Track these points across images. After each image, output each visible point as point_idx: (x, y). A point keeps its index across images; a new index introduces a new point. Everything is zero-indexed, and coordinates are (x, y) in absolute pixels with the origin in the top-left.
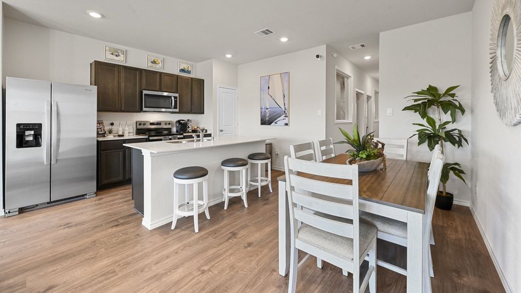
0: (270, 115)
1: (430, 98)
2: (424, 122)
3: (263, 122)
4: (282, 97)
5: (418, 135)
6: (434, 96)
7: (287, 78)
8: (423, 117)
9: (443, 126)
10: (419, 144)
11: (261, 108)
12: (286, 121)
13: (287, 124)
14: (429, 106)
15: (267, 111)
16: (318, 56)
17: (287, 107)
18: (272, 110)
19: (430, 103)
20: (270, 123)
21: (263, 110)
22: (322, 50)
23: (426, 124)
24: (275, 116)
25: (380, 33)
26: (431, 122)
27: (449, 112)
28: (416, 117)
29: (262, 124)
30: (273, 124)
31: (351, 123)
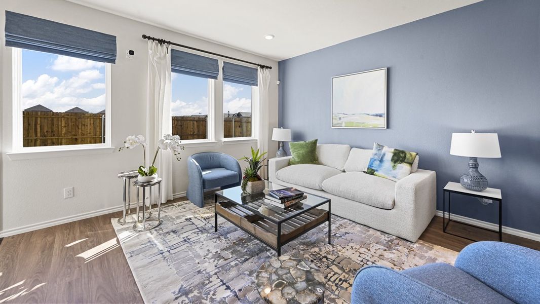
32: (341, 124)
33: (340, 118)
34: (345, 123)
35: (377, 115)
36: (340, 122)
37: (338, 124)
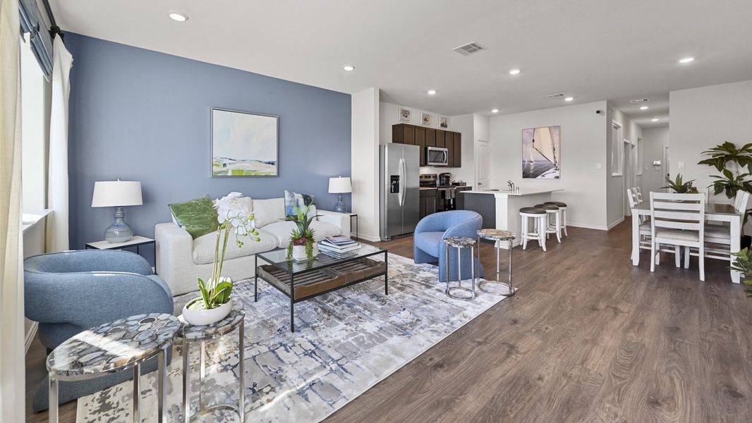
0: (535, 168)
1: (726, 153)
2: (721, 174)
3: (526, 175)
4: (552, 151)
5: (713, 187)
6: (731, 151)
7: (557, 132)
8: (720, 170)
9: (740, 178)
10: (716, 194)
11: (523, 161)
12: (557, 174)
13: (557, 177)
14: (727, 161)
15: (531, 164)
16: (598, 112)
17: (557, 160)
18: (537, 163)
19: (728, 158)
20: (535, 176)
21: (526, 163)
22: (603, 106)
23: (723, 176)
24: (542, 169)
25: (671, 93)
26: (729, 174)
27: (747, 165)
28: (713, 170)
29: (523, 177)
30: (539, 177)
31: (621, 176)
32: (227, 172)
33: (225, 165)
34: (232, 171)
35: (269, 163)
36: (225, 169)
37: (221, 172)
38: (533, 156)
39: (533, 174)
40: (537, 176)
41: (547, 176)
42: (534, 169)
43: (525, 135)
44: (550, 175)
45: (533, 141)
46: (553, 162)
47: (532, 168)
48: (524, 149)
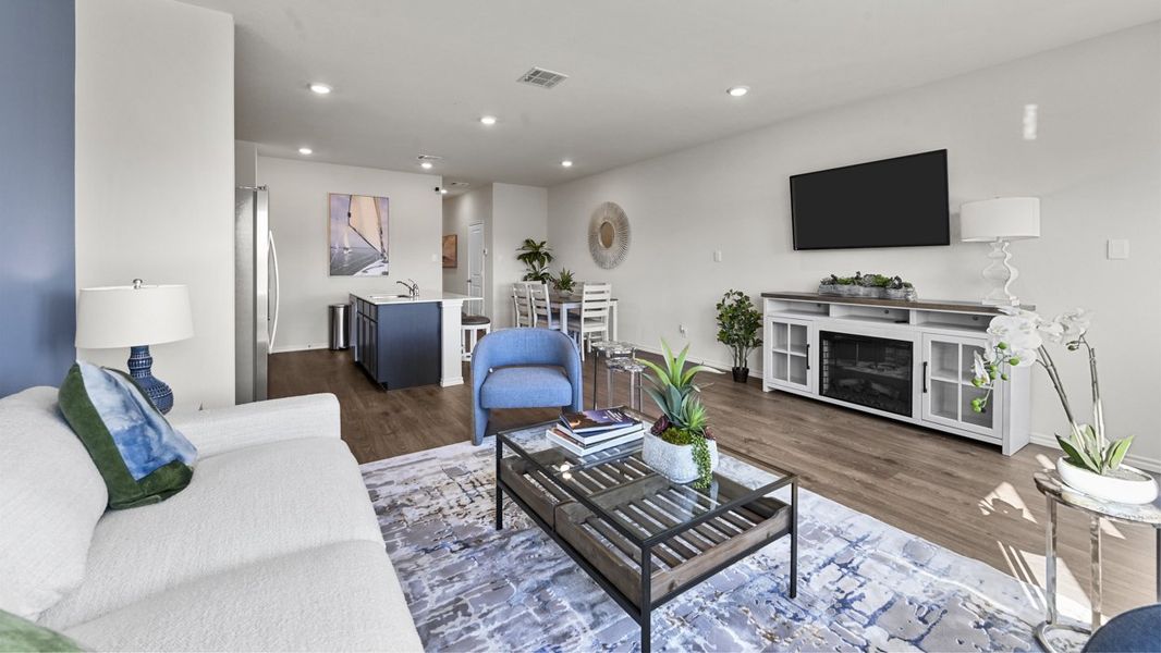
0: (352, 258)
3: (336, 270)
4: (377, 234)
11: (331, 248)
12: (385, 268)
13: (386, 273)
15: (345, 252)
16: (437, 189)
17: (386, 247)
18: (355, 251)
20: (351, 271)
21: (336, 251)
24: (362, 261)
25: (494, 184)
29: (332, 274)
30: (359, 273)
38: (347, 240)
39: (349, 268)
40: (355, 272)
41: (370, 272)
42: (349, 261)
43: (335, 203)
44: (375, 270)
45: (349, 215)
46: (380, 250)
47: (347, 259)
48: (333, 227)
